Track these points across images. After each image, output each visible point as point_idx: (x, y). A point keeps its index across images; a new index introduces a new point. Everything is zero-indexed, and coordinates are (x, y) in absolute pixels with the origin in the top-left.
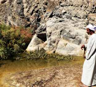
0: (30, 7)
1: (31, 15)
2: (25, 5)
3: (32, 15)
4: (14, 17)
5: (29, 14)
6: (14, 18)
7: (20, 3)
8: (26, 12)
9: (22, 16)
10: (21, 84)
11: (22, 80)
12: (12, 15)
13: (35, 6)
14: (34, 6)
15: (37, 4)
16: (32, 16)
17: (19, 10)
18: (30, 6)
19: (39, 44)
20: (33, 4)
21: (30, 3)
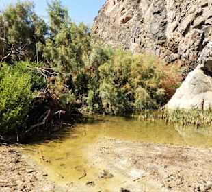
0: (183, 17)
1: (184, 35)
2: (170, 15)
3: (186, 35)
4: (142, 44)
5: (178, 33)
6: (143, 46)
7: (158, 12)
8: (172, 30)
9: (162, 41)
10: (148, 174)
11: (152, 162)
12: (139, 40)
13: (195, 13)
14: (193, 12)
15: (202, 7)
16: (185, 39)
17: (156, 27)
18: (182, 14)
19: (205, 91)
20: (192, 9)
21: (183, 7)
